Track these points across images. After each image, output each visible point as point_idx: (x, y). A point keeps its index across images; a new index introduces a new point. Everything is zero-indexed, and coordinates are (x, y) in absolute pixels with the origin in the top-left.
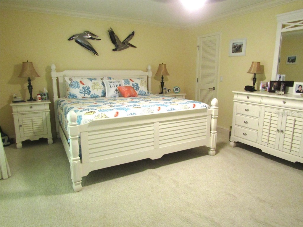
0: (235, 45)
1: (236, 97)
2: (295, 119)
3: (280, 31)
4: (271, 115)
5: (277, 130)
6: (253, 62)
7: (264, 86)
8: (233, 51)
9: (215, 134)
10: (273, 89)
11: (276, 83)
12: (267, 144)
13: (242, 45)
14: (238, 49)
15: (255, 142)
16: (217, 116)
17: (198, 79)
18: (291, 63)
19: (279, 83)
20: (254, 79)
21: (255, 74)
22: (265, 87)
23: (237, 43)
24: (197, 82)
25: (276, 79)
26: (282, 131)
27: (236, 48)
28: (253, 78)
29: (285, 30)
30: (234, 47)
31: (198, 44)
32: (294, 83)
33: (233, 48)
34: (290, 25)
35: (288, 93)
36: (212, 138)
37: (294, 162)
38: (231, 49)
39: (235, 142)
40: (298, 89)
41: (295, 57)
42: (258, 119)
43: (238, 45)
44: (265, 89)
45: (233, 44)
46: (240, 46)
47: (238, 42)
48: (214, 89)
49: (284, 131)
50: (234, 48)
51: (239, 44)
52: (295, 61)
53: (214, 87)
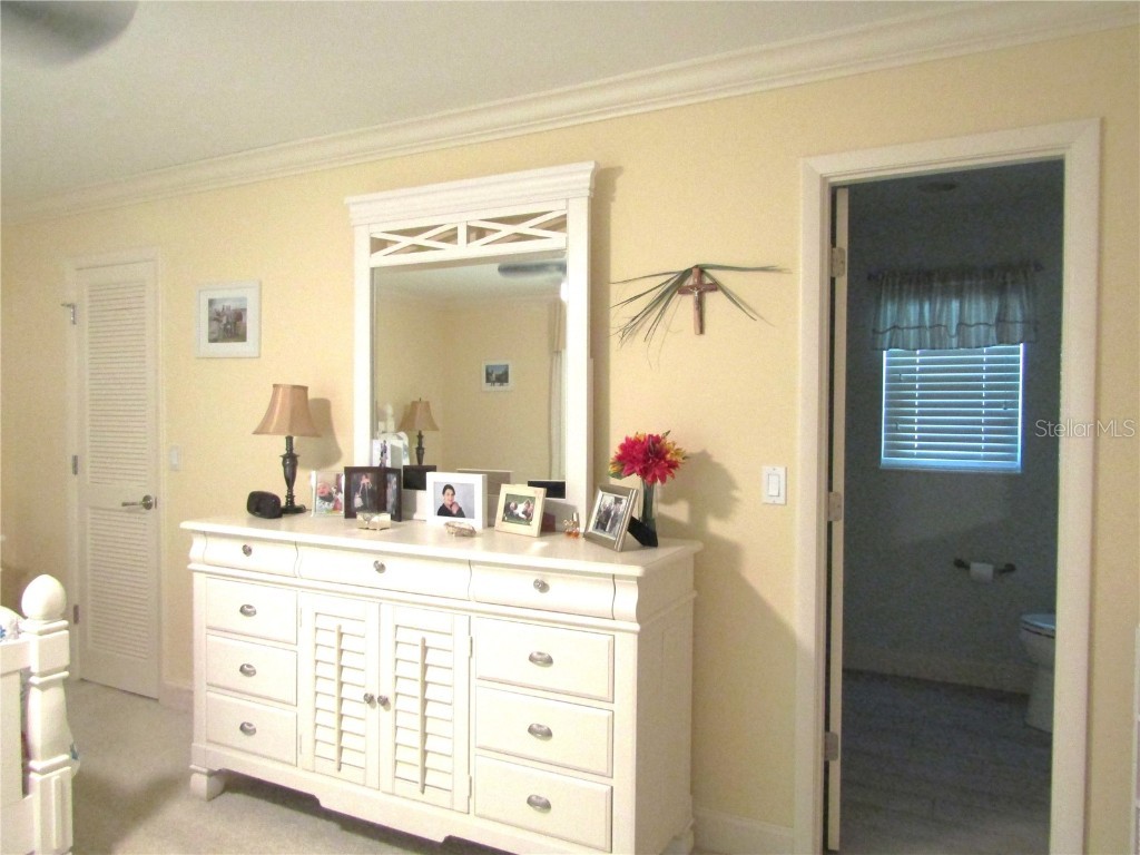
0: (219, 307)
1: (198, 549)
2: (424, 640)
3: (365, 261)
4: (340, 627)
5: (366, 695)
6: (275, 386)
7: (326, 492)
8: (215, 336)
9: (55, 776)
10: (358, 502)
11: (369, 475)
12: (335, 765)
13: (245, 310)
14: (230, 326)
15: (291, 764)
16: (66, 669)
17: (75, 458)
18: (497, 387)
19: (381, 474)
20: (291, 462)
21: (290, 440)
22: (330, 494)
23: (225, 300)
24: (75, 472)
25: (371, 460)
26: (384, 702)
27: (224, 321)
28: (285, 458)
29: (382, 259)
30: (215, 317)
31: (72, 296)
32: (429, 475)
33: (211, 319)
34: (396, 242)
35: (415, 516)
36: (35, 796)
37: (440, 839)
38: (203, 326)
39: (211, 774)
40: (445, 500)
41: (507, 366)
42: (294, 648)
43: (229, 308)
44: (332, 505)
45: (211, 302)
46: (239, 316)
47: (228, 296)
48: (148, 504)
49: (391, 701)
50: (215, 324)
51: (234, 306)
52: (506, 381)
53: (146, 498)
